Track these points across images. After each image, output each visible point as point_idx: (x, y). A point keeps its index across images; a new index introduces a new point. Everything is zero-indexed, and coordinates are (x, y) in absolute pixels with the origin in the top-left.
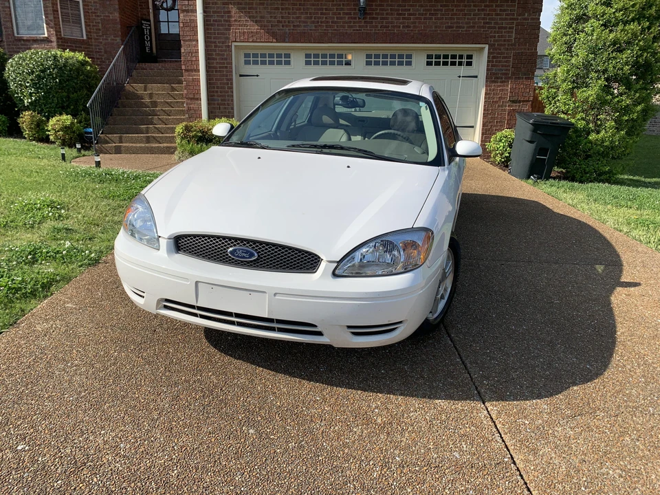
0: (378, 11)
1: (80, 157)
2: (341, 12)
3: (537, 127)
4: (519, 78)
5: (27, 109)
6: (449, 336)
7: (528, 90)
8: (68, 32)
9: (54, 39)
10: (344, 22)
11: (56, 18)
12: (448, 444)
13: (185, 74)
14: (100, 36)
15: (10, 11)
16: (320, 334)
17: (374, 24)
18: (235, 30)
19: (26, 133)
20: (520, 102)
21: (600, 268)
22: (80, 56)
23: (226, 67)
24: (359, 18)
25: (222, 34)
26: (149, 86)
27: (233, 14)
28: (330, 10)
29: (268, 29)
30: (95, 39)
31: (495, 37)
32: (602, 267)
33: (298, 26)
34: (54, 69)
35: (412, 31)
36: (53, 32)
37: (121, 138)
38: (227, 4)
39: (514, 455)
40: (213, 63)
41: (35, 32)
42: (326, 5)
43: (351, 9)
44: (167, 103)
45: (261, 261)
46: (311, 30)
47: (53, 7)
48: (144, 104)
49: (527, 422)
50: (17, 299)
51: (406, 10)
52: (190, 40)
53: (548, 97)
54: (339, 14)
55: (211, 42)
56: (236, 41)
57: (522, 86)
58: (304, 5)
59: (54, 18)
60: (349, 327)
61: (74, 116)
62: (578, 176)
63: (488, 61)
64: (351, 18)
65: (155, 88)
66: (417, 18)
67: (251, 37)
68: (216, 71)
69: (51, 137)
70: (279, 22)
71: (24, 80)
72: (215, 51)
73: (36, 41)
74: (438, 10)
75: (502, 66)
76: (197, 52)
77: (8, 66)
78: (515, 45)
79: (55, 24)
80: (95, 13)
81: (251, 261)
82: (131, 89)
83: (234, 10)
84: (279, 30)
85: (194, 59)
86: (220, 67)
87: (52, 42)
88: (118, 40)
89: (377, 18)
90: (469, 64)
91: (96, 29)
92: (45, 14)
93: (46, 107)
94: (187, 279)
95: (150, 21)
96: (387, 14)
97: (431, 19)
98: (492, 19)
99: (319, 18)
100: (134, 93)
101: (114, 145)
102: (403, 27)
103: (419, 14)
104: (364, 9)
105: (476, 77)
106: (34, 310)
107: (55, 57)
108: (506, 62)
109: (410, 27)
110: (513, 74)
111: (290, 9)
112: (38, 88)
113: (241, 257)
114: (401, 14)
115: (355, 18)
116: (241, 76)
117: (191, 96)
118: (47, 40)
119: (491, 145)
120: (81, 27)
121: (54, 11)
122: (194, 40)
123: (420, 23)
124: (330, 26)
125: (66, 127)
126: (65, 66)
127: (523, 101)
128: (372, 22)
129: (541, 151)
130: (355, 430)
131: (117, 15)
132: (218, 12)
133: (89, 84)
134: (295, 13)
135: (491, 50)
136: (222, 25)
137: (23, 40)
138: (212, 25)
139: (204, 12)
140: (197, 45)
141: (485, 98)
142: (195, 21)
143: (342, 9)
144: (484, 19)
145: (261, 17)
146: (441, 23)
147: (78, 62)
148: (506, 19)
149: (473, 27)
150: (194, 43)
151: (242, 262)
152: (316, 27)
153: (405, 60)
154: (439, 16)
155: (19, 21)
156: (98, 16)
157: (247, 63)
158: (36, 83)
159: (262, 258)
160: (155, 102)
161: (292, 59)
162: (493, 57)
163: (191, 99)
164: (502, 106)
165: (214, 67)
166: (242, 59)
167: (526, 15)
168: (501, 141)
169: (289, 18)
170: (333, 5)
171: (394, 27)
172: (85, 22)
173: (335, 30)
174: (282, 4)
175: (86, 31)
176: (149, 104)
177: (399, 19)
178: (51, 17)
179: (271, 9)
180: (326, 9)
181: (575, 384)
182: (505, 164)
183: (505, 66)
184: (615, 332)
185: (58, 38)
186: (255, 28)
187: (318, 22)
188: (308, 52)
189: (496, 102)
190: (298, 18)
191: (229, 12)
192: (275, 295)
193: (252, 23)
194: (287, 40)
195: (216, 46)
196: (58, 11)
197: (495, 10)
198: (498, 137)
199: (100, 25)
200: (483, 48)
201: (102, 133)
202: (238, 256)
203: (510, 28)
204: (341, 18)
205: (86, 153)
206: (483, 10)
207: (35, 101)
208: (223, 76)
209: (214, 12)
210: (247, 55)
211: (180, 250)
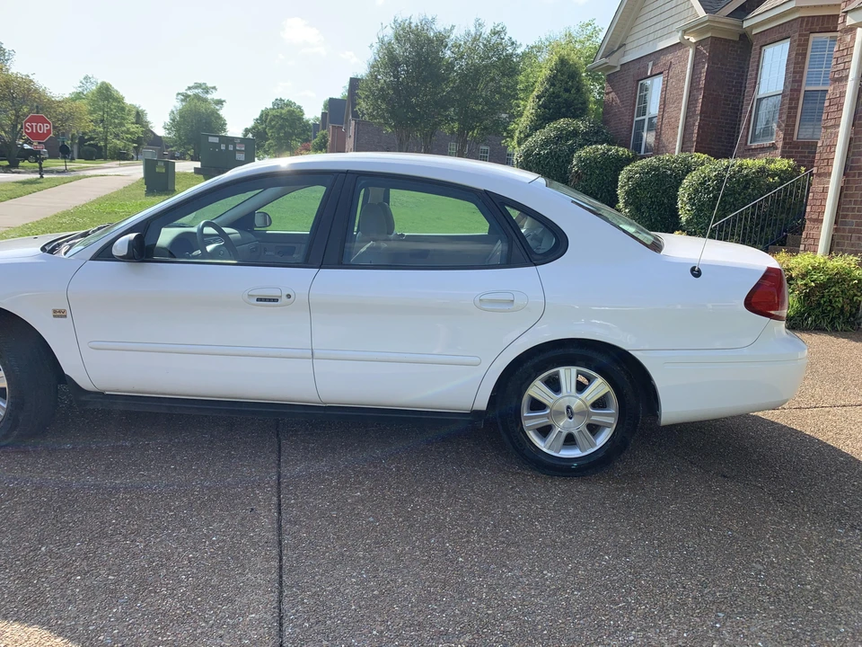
8: (807, 134)
9: (780, 145)
11: (792, 117)
15: (751, 116)
36: (782, 136)
40: (857, 161)
41: (767, 138)
59: (788, 117)
92: (779, 115)
117: (815, 216)
118: (773, 147)
122: (839, 126)
150: (838, 129)
155: (757, 127)
178: (784, 117)
185: (785, 144)
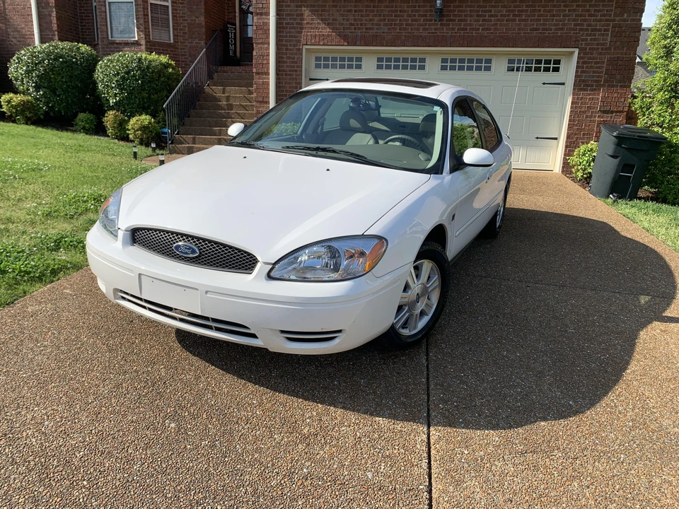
0: (456, 13)
1: (154, 155)
2: (417, 14)
3: (620, 140)
4: (613, 86)
5: (112, 108)
6: (427, 355)
7: (623, 100)
8: (156, 36)
9: (143, 42)
10: (418, 25)
11: (146, 22)
12: (366, 463)
13: (256, 77)
14: (186, 40)
15: (106, 15)
16: (254, 336)
17: (451, 26)
18: (307, 33)
19: (110, 131)
20: (612, 112)
21: (644, 299)
22: (164, 59)
23: (296, 71)
24: (435, 20)
25: (293, 37)
26: (228, 88)
27: (305, 17)
28: (405, 11)
29: (340, 32)
30: (181, 42)
31: (586, 40)
32: (647, 298)
33: (370, 29)
34: (137, 71)
35: (492, 33)
36: (143, 36)
37: (194, 139)
38: (300, 6)
39: (433, 484)
40: (283, 66)
41: (127, 35)
42: (401, 6)
43: (426, 11)
44: (242, 106)
45: (203, 258)
46: (383, 33)
47: (144, 12)
48: (221, 106)
49: (466, 452)
50: (25, 281)
51: (485, 11)
52: (262, 43)
53: (641, 107)
54: (415, 15)
55: (283, 45)
56: (306, 44)
57: (616, 95)
58: (378, 7)
59: (145, 22)
60: (283, 332)
61: (154, 116)
62: (670, 198)
63: (577, 67)
64: (427, 20)
65: (233, 91)
66: (498, 20)
67: (323, 40)
68: (286, 75)
69: (131, 136)
70: (351, 24)
71: (111, 81)
72: (286, 54)
73: (127, 44)
74: (522, 11)
75: (594, 72)
76: (268, 55)
77: (98, 67)
78: (610, 48)
79: (145, 28)
80: (182, 17)
81: (194, 258)
82: (210, 92)
83: (306, 12)
84: (350, 32)
85: (265, 62)
86: (290, 71)
87: (141, 45)
88: (203, 43)
89: (455, 20)
90: (556, 70)
91: (183, 33)
92: (136, 19)
93: (129, 107)
94: (132, 271)
95: (235, 25)
96: (465, 16)
97: (515, 20)
98: (585, 20)
99: (393, 20)
100: (212, 94)
101: (187, 145)
102: (483, 29)
103: (501, 15)
104: (441, 11)
105: (563, 84)
106: (35, 293)
107: (140, 59)
108: (599, 68)
109: (490, 29)
110: (606, 81)
111: (362, 11)
112: (121, 89)
113: (184, 253)
114: (481, 16)
115: (431, 20)
116: (311, 79)
117: (261, 99)
118: (137, 44)
119: (574, 160)
120: (169, 31)
121: (144, 15)
122: (266, 43)
123: (501, 25)
124: (404, 29)
125: (144, 127)
126: (148, 67)
127: (616, 112)
128: (449, 25)
129: (626, 167)
130: (276, 436)
131: (202, 18)
132: (292, 15)
133: (169, 86)
134: (368, 15)
135: (582, 55)
136: (294, 28)
137: (117, 43)
138: (284, 28)
139: (277, 14)
140: (268, 48)
141: (572, 107)
142: (268, 24)
143: (417, 11)
144: (574, 20)
145: (334, 20)
146: (526, 25)
147: (162, 64)
148: (601, 20)
149: (562, 29)
150: (266, 46)
151: (186, 258)
152: (389, 29)
153: (483, 65)
154: (524, 18)
155: (113, 25)
156: (186, 20)
157: (318, 66)
158: (120, 84)
159: (203, 255)
160: (231, 105)
161: (363, 63)
162: (583, 63)
163: (260, 102)
164: (591, 117)
165: (284, 71)
166: (313, 63)
167: (626, 15)
168: (584, 155)
169: (361, 20)
170: (408, 7)
171: (473, 29)
172: (173, 26)
173: (409, 33)
174: (355, 6)
175: (174, 36)
176: (226, 107)
177: (478, 21)
178: (142, 21)
179: (344, 11)
180: (401, 11)
181: (545, 419)
182: (586, 180)
183: (597, 72)
184: (626, 369)
185: (147, 42)
186: (327, 31)
187: (391, 24)
188: (381, 56)
189: (584, 112)
190: (371, 20)
191: (302, 15)
192: (207, 292)
193: (324, 26)
194: (358, 43)
195: (287, 49)
196: (148, 15)
197: (589, 10)
198: (582, 151)
199: (187, 28)
200: (573, 53)
201: (177, 134)
202: (181, 252)
203: (605, 30)
204: (416, 20)
205: (161, 152)
206: (575, 10)
207: (120, 100)
208: (293, 79)
209: (288, 15)
210: (318, 59)
211: (135, 243)
